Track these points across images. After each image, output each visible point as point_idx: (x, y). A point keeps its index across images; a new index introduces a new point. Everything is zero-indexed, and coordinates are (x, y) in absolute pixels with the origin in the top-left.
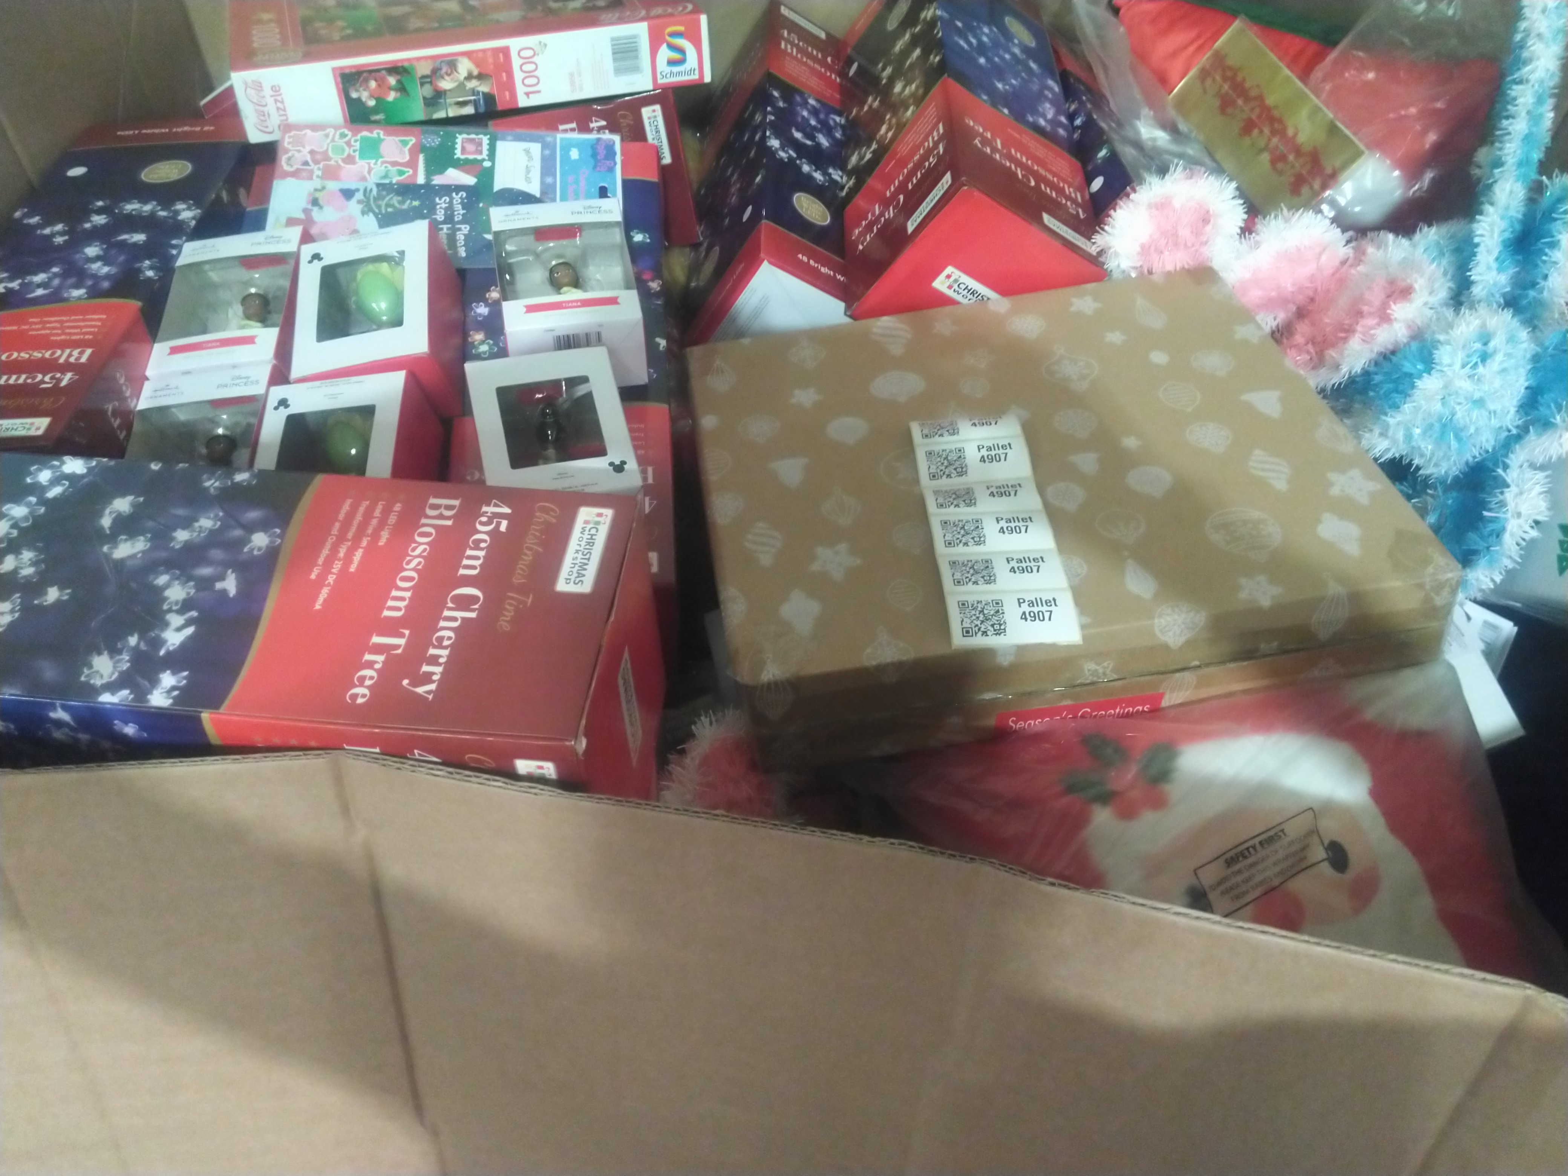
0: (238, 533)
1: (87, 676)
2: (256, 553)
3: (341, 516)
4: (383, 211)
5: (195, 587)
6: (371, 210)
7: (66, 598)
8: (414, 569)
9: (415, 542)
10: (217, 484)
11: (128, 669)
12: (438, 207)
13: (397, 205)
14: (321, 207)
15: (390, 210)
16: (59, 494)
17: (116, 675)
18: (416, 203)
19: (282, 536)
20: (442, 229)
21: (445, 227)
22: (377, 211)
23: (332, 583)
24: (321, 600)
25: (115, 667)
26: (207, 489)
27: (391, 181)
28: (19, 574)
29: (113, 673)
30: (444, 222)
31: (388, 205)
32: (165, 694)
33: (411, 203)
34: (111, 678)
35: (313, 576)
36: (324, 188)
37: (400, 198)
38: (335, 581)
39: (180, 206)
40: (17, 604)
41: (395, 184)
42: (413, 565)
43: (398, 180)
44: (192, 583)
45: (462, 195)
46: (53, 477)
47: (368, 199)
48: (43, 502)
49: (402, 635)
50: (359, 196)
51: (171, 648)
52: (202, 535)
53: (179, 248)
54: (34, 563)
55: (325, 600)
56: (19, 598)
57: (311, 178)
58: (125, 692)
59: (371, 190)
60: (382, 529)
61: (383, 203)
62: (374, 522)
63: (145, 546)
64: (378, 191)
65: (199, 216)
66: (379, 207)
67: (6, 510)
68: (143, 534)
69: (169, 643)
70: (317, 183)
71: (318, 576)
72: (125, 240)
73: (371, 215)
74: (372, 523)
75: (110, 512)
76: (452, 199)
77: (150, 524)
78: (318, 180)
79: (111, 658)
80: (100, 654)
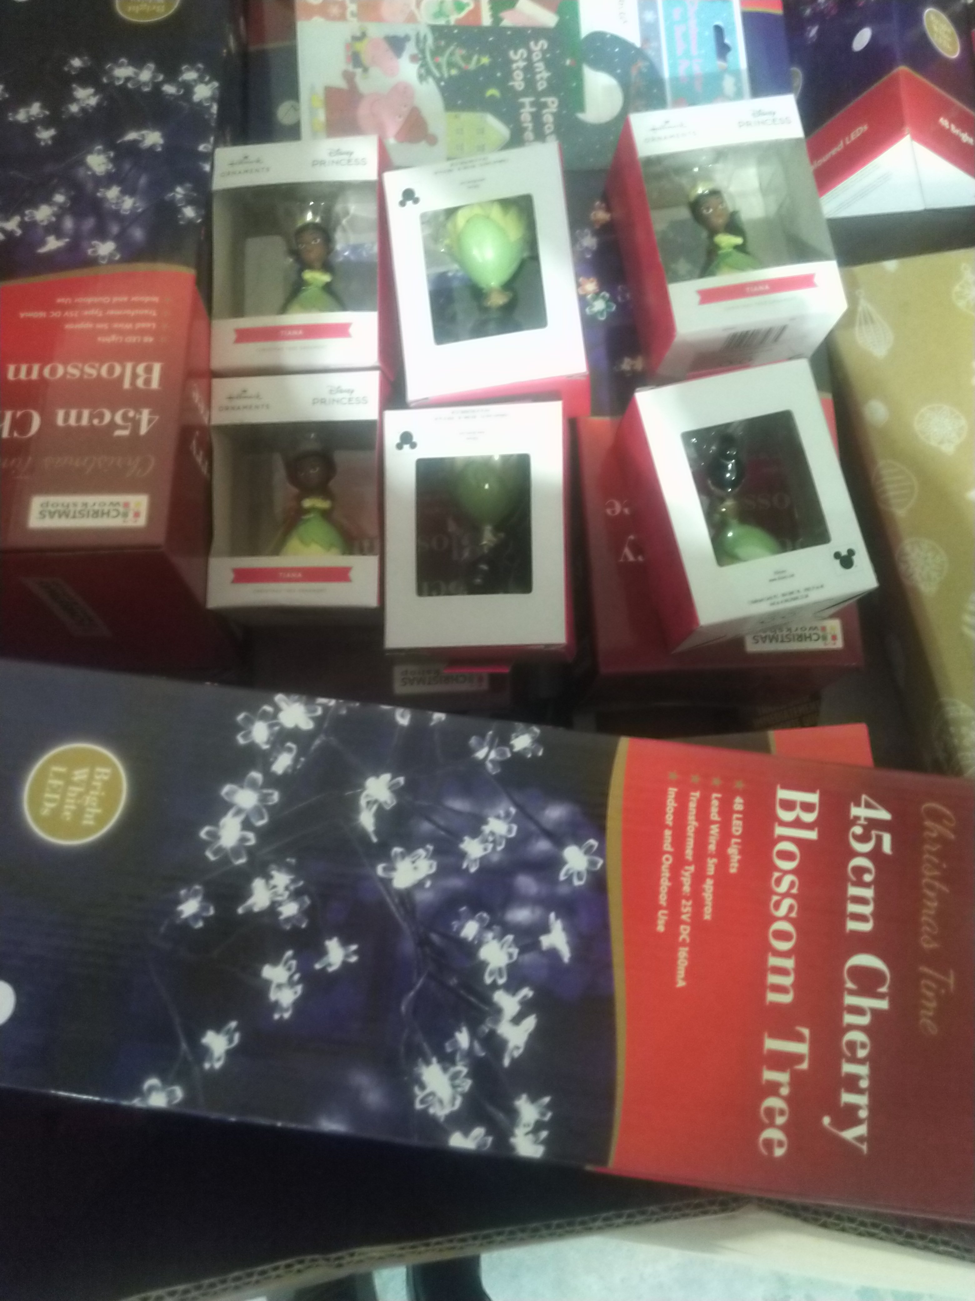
0: (543, 846)
1: (422, 1101)
2: (577, 883)
3: (669, 819)
4: (446, 75)
5: (516, 942)
6: (429, 72)
7: (354, 959)
8: (786, 918)
9: (777, 869)
10: (493, 755)
11: (472, 1088)
12: (514, 66)
13: (463, 64)
14: (366, 70)
15: (454, 72)
16: (288, 767)
17: (458, 1102)
18: (485, 60)
19: (601, 852)
20: (522, 105)
21: (527, 100)
22: (437, 74)
23: (688, 940)
24: (681, 973)
25: (454, 1087)
26: (481, 763)
27: (448, 21)
28: (280, 914)
29: (454, 1099)
30: (524, 94)
31: (451, 65)
32: (531, 1136)
33: (479, 60)
34: (453, 1105)
35: (661, 928)
36: (363, 35)
37: (464, 52)
38: (691, 935)
39: (190, 75)
40: (294, 969)
41: (455, 27)
42: (783, 911)
43: (458, 21)
44: (510, 938)
45: (543, 45)
46: (272, 734)
47: (422, 51)
48: (272, 781)
49: (799, 1038)
50: (411, 48)
51: (516, 1054)
52: (499, 848)
53: (209, 157)
54: (296, 895)
55: (688, 970)
56: (294, 957)
57: (342, 17)
58: (479, 1132)
59: (425, 37)
60: (728, 845)
61: (443, 60)
62: (715, 830)
63: (431, 866)
64: (436, 39)
65: (217, 92)
66: (438, 66)
67: (227, 794)
68: (422, 846)
69: (511, 1045)
70: (352, 26)
71: (667, 925)
72: (135, 142)
73: (430, 80)
74: (712, 832)
75: (368, 803)
76: (530, 52)
77: (426, 827)
78: (354, 20)
79: (445, 1070)
80: (428, 1063)
